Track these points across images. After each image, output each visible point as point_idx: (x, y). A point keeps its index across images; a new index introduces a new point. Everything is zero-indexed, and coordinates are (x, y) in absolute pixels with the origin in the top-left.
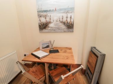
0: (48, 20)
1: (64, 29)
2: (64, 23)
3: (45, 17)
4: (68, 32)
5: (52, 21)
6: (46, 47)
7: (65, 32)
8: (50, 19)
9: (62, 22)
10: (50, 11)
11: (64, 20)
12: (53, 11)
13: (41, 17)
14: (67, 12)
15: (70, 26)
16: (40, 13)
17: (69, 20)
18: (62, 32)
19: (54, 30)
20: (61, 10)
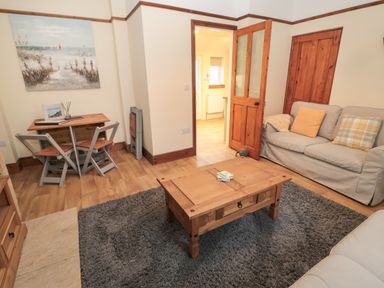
0: (45, 65)
1: (82, 83)
2: (81, 73)
3: (39, 59)
4: (92, 87)
5: (54, 67)
6: (55, 115)
7: (85, 88)
8: (51, 64)
9: (76, 71)
10: (48, 48)
11: (81, 67)
12: (54, 49)
13: (27, 58)
14: (84, 54)
15: (93, 78)
16: (24, 51)
17: (89, 68)
18: (79, 89)
19: (64, 85)
20: (70, 49)
